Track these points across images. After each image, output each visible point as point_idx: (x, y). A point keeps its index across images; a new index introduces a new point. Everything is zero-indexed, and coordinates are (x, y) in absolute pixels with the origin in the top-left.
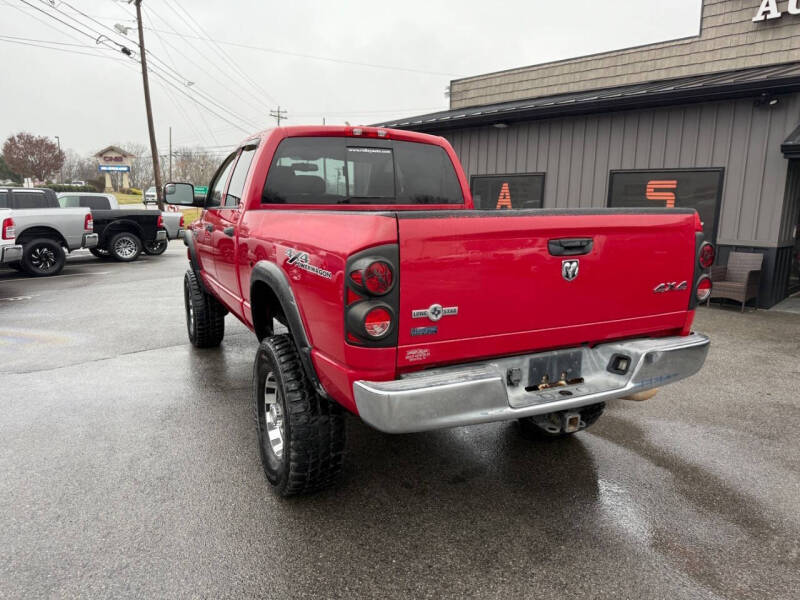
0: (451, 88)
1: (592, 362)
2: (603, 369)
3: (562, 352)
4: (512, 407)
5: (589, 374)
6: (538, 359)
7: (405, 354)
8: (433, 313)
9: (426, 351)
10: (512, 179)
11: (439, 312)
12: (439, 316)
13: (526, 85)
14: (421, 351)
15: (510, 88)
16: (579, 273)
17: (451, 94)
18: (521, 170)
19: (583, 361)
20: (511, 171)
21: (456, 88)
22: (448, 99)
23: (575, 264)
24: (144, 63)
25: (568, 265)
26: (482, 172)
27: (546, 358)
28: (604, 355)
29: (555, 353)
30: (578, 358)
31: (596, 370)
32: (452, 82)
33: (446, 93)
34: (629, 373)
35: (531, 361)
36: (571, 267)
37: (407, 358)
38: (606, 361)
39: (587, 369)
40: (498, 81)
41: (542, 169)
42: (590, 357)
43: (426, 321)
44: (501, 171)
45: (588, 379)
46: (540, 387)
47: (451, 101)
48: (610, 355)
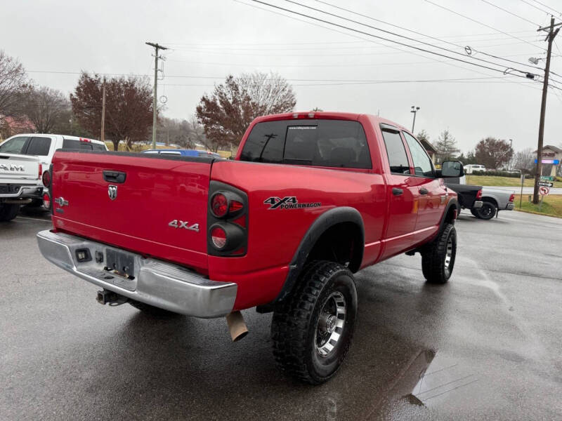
3: (122, 252)
6: (110, 250)
9: (62, 222)
11: (62, 202)
16: (117, 196)
19: (135, 264)
23: (114, 189)
25: (111, 188)
27: (114, 252)
30: (133, 261)
35: (106, 250)
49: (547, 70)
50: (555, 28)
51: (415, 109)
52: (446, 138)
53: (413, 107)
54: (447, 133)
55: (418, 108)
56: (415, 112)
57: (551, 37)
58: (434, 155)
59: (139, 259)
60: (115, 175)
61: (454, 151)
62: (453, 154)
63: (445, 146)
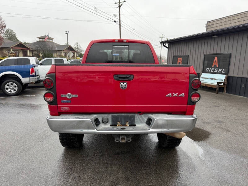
0: (207, 24)
1: (140, 120)
2: (144, 122)
3: (126, 114)
4: (97, 130)
5: (139, 124)
6: (115, 116)
7: (61, 108)
8: (68, 96)
9: (68, 108)
10: (219, 56)
11: (70, 96)
12: (71, 97)
13: (235, 21)
14: (66, 108)
15: (229, 22)
16: (127, 87)
17: (207, 26)
18: (222, 52)
19: (135, 119)
20: (219, 52)
21: (209, 24)
22: (206, 28)
23: (125, 84)
24: (120, 25)
25: (122, 84)
26: (208, 53)
27: (119, 116)
28: (145, 118)
29: (123, 114)
30: (134, 117)
31: (141, 123)
32: (207, 22)
33: (205, 26)
34: (151, 125)
35: (112, 116)
36: (123, 85)
37: (61, 109)
38: (146, 120)
39: (138, 122)
40: (224, 20)
41: (230, 52)
42: (139, 118)
43: (66, 98)
44: (215, 52)
45: (137, 125)
46: (118, 125)
47: (207, 29)
48: (147, 118)
49: (120, 20)
50: (121, 3)
51: (67, 32)
52: (77, 45)
53: (66, 31)
54: (77, 43)
55: (68, 32)
56: (67, 33)
57: (120, 6)
58: (75, 53)
59: (139, 115)
60: (128, 77)
61: (81, 51)
62: (81, 52)
63: (78, 49)
